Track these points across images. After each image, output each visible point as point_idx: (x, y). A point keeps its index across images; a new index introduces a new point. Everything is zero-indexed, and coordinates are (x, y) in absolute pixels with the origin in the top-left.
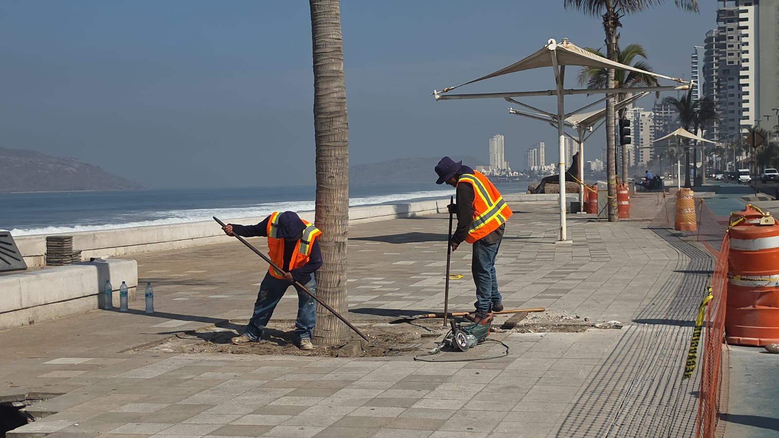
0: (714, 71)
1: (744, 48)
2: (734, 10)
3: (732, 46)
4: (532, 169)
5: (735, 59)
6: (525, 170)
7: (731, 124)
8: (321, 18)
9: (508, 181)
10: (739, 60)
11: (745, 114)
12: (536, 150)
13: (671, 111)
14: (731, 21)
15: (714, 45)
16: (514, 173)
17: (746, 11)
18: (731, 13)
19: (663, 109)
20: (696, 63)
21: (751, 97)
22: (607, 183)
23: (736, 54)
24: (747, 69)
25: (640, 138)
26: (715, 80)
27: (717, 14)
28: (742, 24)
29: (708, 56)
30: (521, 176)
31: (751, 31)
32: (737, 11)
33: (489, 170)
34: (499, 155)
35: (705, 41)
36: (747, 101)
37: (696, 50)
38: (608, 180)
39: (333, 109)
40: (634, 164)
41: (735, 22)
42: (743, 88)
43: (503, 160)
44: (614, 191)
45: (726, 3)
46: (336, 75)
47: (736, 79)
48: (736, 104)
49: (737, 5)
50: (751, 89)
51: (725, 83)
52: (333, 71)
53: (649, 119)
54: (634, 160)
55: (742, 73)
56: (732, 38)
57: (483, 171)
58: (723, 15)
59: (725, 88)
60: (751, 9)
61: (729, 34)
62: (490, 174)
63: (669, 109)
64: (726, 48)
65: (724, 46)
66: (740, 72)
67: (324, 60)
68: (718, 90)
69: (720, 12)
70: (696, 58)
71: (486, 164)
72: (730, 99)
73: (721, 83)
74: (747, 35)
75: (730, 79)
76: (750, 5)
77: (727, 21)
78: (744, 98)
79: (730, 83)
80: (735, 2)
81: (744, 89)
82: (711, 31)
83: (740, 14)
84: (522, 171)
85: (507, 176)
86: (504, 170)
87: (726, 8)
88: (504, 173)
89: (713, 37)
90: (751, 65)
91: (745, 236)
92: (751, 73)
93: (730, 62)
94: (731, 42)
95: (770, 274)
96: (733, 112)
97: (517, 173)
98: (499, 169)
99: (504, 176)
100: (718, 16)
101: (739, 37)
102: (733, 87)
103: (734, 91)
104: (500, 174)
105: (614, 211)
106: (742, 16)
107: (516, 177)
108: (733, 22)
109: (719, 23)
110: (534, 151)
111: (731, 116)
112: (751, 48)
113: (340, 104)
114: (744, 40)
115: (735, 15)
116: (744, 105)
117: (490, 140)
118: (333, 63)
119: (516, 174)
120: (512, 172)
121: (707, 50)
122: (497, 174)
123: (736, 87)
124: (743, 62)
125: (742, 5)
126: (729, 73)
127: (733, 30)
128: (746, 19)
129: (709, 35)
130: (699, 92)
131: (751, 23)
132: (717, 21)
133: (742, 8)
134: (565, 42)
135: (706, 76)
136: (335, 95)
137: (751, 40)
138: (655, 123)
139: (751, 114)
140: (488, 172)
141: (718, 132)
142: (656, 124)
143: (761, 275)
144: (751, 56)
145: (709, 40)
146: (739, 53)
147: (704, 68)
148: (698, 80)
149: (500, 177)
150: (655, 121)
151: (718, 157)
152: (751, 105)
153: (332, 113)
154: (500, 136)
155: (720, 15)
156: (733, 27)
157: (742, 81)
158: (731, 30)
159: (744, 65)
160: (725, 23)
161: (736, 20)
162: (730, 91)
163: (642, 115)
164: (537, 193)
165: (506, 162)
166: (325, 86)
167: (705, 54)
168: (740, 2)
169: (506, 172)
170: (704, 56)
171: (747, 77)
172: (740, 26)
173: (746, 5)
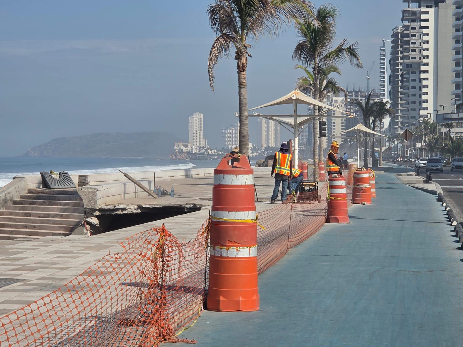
0: (400, 64)
1: (425, 46)
2: (417, 11)
3: (414, 43)
4: (230, 148)
5: (417, 55)
6: (223, 148)
7: (412, 114)
8: (243, 108)
9: (206, 159)
10: (421, 56)
11: (424, 105)
12: (234, 128)
13: (361, 98)
14: (414, 21)
15: (400, 40)
16: (213, 151)
17: (427, 13)
18: (414, 13)
19: (354, 96)
20: (384, 55)
21: (430, 90)
22: (313, 160)
23: (418, 50)
24: (427, 64)
25: (333, 122)
26: (400, 72)
27: (402, 13)
28: (423, 24)
29: (394, 50)
30: (219, 154)
31: (431, 31)
32: (419, 12)
33: (188, 147)
34: (198, 132)
35: (392, 36)
36: (427, 94)
37: (384, 43)
38: (314, 159)
39: (246, 134)
40: (326, 147)
41: (417, 22)
42: (423, 81)
43: (202, 138)
44: (317, 165)
45: (410, 5)
46: (246, 125)
47: (417, 73)
48: (418, 95)
49: (420, 6)
50: (430, 83)
51: (408, 76)
52: (246, 123)
53: (341, 104)
54: (326, 142)
55: (423, 68)
56: (414, 36)
57: (183, 147)
58: (407, 15)
59: (408, 81)
60: (432, 11)
61: (412, 32)
62: (189, 151)
63: (359, 96)
64: (409, 45)
65: (407, 43)
66: (421, 67)
67: (243, 120)
68: (402, 82)
69: (404, 12)
70: (384, 50)
71: (185, 142)
72: (412, 91)
73: (405, 76)
74: (427, 35)
75: (412, 73)
76: (431, 7)
77: (410, 20)
78: (424, 90)
79: (412, 77)
80: (418, 3)
81: (424, 83)
82: (397, 28)
83: (422, 15)
84: (221, 149)
85: (206, 153)
86: (203, 147)
87: (410, 9)
88: (203, 151)
89: (399, 33)
90: (431, 61)
91: (358, 174)
92: (430, 68)
93: (412, 58)
94: (413, 39)
95: (364, 184)
96: (414, 102)
97: (216, 151)
98: (198, 147)
99: (203, 154)
100: (403, 16)
101: (420, 35)
102: (414, 80)
103: (415, 84)
104: (199, 152)
105: (317, 176)
106: (423, 17)
107: (214, 155)
108: (416, 22)
109: (404, 21)
110: (232, 130)
111: (412, 106)
112: (431, 46)
113: (247, 133)
114: (425, 38)
115: (418, 15)
116: (424, 97)
117: (189, 117)
118: (246, 121)
119: (214, 152)
120: (211, 150)
121: (393, 44)
122: (196, 151)
123: (418, 80)
124: (424, 58)
125: (424, 7)
126: (411, 67)
127: (415, 29)
128: (427, 20)
129: (395, 31)
130: (386, 82)
131: (431, 24)
132: (402, 20)
133: (423, 9)
134: (296, 90)
135: (392, 67)
136: (246, 130)
137: (431, 38)
138: (346, 109)
139: (430, 105)
140: (187, 148)
141: (401, 120)
142: (348, 109)
143: (362, 184)
144: (431, 53)
145: (395, 35)
146: (420, 50)
147: (390, 61)
148: (385, 71)
149: (198, 154)
150: (346, 107)
151: (399, 143)
152: (430, 97)
153: (245, 135)
154: (199, 114)
155: (405, 15)
156: (415, 26)
157: (423, 76)
158: (414, 28)
159: (425, 61)
160: (409, 23)
161: (418, 20)
162: (412, 84)
163: (335, 101)
164: (263, 166)
165: (204, 140)
166: (243, 127)
167: (392, 48)
168: (422, 3)
169: (205, 150)
170: (391, 49)
171: (427, 72)
172: (422, 26)
173: (427, 7)
